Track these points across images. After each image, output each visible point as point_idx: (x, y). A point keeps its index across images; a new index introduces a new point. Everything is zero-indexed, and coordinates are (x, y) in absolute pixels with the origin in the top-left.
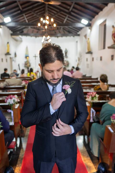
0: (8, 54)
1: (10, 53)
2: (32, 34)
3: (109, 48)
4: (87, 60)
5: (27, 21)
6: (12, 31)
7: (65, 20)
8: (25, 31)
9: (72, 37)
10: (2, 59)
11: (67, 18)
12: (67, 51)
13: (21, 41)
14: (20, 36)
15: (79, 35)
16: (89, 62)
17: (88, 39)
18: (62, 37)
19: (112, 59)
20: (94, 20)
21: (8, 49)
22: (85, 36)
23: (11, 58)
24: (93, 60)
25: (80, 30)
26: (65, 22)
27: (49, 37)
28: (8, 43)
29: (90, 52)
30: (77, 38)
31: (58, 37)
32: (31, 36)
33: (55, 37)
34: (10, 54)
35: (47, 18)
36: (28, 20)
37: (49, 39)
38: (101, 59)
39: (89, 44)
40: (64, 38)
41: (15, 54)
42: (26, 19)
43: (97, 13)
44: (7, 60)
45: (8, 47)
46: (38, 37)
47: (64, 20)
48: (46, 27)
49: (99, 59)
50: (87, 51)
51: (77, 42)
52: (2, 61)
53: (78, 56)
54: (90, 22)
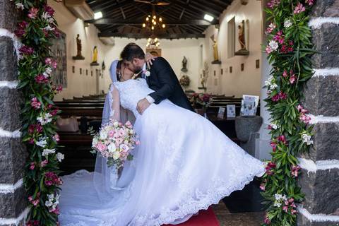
0: (95, 63)
1: (98, 62)
2: (131, 34)
3: (236, 54)
4: (215, 74)
5: (124, 16)
6: (100, 29)
7: (182, 14)
8: (120, 29)
9: (194, 39)
10: (87, 71)
11: (183, 11)
12: (186, 61)
13: (114, 45)
14: (112, 38)
15: (204, 36)
16: (217, 77)
17: (215, 42)
18: (178, 38)
19: (242, 69)
20: (222, 15)
21: (95, 57)
22: (212, 38)
23: (97, 70)
24: (222, 73)
25: (205, 29)
26: (181, 16)
27: (156, 40)
28: (95, 47)
29: (217, 62)
30: (201, 40)
31: (171, 39)
32: (129, 38)
33: (167, 38)
34: (98, 65)
35: (155, 17)
36: (125, 13)
37: (157, 42)
38: (231, 71)
39: (215, 49)
40: (182, 40)
41: (103, 65)
42: (123, 12)
43: (225, 8)
44: (92, 72)
45: (95, 54)
46: (140, 38)
47: (180, 15)
48: (153, 28)
49: (229, 69)
50: (213, 60)
51: (202, 46)
52: (87, 74)
53: (204, 68)
54: (218, 19)
